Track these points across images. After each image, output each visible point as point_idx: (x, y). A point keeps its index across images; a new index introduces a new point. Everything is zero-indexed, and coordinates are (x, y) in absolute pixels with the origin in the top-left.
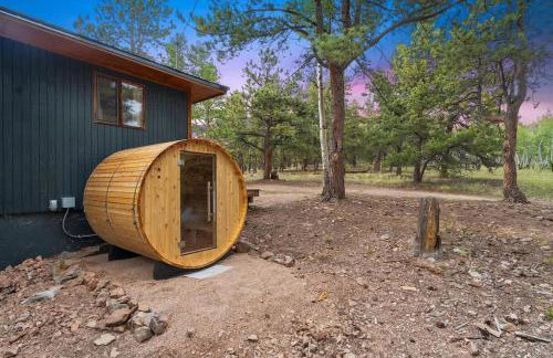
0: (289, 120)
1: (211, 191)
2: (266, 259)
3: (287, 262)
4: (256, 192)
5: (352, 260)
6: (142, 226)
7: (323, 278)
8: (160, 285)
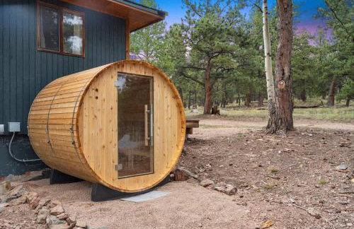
0: (231, 52)
1: (149, 114)
2: (206, 186)
3: (228, 190)
4: (196, 123)
5: (301, 191)
6: (80, 146)
7: (268, 206)
8: (98, 205)
